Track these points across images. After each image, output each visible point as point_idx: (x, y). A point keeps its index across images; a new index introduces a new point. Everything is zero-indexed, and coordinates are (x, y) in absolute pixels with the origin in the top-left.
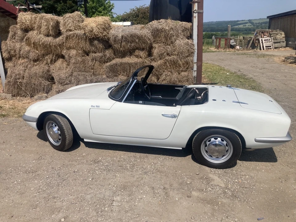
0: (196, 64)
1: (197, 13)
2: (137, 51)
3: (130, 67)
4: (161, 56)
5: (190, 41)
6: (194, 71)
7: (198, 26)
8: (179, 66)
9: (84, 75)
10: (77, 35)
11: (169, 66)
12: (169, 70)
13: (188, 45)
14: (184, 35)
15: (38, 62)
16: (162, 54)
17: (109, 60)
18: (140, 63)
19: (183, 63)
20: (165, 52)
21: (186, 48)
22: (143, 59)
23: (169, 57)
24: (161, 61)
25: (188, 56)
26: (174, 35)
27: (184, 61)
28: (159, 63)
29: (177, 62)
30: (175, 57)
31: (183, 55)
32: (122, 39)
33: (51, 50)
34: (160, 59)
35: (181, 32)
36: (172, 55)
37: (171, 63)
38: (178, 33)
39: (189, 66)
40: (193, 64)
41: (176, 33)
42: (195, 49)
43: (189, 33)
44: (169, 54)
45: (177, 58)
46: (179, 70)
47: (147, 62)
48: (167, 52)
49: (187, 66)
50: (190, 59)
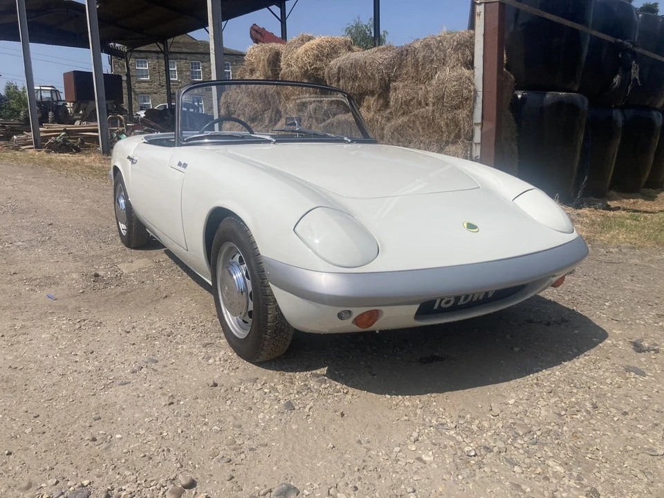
0: (480, 127)
1: (483, 5)
2: (367, 97)
4: (405, 107)
5: (467, 72)
6: (476, 144)
7: (484, 35)
8: (439, 129)
10: (292, 72)
11: (420, 130)
12: (421, 139)
13: (457, 81)
14: (458, 59)
15: (256, 123)
16: (407, 103)
17: (327, 115)
19: (447, 123)
20: (414, 98)
21: (451, 87)
22: (373, 113)
23: (423, 110)
24: (405, 119)
25: (457, 107)
26: (433, 60)
27: (447, 118)
28: (400, 121)
29: (433, 120)
30: (430, 108)
31: (445, 104)
32: (339, 74)
33: (269, 102)
34: (404, 113)
35: (452, 52)
36: (427, 105)
37: (425, 122)
38: (444, 56)
39: (460, 129)
40: (472, 126)
41: (438, 55)
42: (475, 91)
43: (468, 52)
44: (421, 102)
45: (433, 111)
46: (441, 138)
47: (380, 120)
48: (418, 99)
49: (457, 132)
50: (462, 114)
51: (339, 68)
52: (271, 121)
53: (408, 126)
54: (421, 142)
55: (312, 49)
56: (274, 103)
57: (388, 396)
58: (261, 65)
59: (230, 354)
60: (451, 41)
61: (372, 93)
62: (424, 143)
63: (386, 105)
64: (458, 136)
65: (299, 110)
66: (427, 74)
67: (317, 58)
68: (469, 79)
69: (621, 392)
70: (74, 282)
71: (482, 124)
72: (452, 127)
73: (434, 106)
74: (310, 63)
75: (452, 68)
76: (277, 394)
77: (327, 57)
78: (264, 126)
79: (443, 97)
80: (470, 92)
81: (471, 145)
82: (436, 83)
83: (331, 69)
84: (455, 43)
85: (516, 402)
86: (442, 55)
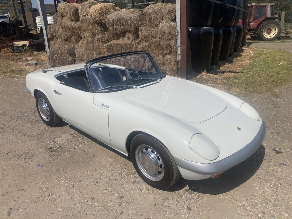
0: (180, 47)
2: (127, 33)
3: (121, 48)
4: (146, 38)
5: (173, 24)
6: (178, 55)
7: (180, 8)
8: (162, 48)
9: (92, 53)
10: (87, 19)
11: (154, 48)
12: (154, 52)
13: (170, 28)
14: (169, 18)
15: (68, 42)
16: (147, 37)
17: (108, 41)
18: (129, 45)
19: (166, 46)
20: (150, 35)
21: (167, 31)
22: (131, 41)
23: (154, 40)
24: (147, 43)
25: (170, 39)
26: (158, 18)
27: (166, 44)
28: (144, 45)
29: (160, 45)
30: (158, 39)
31: (165, 38)
32: (113, 23)
33: (74, 32)
34: (146, 41)
35: (166, 15)
36: (156, 38)
37: (156, 45)
38: (163, 16)
39: (172, 49)
40: (177, 47)
41: (160, 16)
42: (178, 32)
43: (173, 15)
44: (153, 36)
45: (160, 41)
46: (164, 52)
47: (135, 44)
48: (152, 35)
49: (170, 50)
50: (172, 42)
51: (113, 20)
52: (76, 41)
53: (148, 47)
54: (155, 53)
55: (98, 10)
56: (77, 33)
57: (218, 195)
58: (68, 15)
59: (147, 186)
60: (165, 9)
61: (130, 32)
62: (156, 54)
63: (138, 37)
64: (171, 51)
65: (92, 37)
66: (156, 24)
67: (101, 14)
68: (175, 28)
69: (284, 175)
70: (43, 154)
71: (181, 46)
72: (168, 48)
73: (160, 38)
74: (98, 17)
75: (166, 22)
76: (181, 204)
77: (105, 14)
78: (72, 43)
79: (164, 35)
80: (176, 33)
81: (177, 55)
82: (160, 29)
83: (109, 20)
84: (167, 11)
85: (259, 188)
86: (162, 16)
